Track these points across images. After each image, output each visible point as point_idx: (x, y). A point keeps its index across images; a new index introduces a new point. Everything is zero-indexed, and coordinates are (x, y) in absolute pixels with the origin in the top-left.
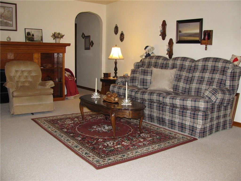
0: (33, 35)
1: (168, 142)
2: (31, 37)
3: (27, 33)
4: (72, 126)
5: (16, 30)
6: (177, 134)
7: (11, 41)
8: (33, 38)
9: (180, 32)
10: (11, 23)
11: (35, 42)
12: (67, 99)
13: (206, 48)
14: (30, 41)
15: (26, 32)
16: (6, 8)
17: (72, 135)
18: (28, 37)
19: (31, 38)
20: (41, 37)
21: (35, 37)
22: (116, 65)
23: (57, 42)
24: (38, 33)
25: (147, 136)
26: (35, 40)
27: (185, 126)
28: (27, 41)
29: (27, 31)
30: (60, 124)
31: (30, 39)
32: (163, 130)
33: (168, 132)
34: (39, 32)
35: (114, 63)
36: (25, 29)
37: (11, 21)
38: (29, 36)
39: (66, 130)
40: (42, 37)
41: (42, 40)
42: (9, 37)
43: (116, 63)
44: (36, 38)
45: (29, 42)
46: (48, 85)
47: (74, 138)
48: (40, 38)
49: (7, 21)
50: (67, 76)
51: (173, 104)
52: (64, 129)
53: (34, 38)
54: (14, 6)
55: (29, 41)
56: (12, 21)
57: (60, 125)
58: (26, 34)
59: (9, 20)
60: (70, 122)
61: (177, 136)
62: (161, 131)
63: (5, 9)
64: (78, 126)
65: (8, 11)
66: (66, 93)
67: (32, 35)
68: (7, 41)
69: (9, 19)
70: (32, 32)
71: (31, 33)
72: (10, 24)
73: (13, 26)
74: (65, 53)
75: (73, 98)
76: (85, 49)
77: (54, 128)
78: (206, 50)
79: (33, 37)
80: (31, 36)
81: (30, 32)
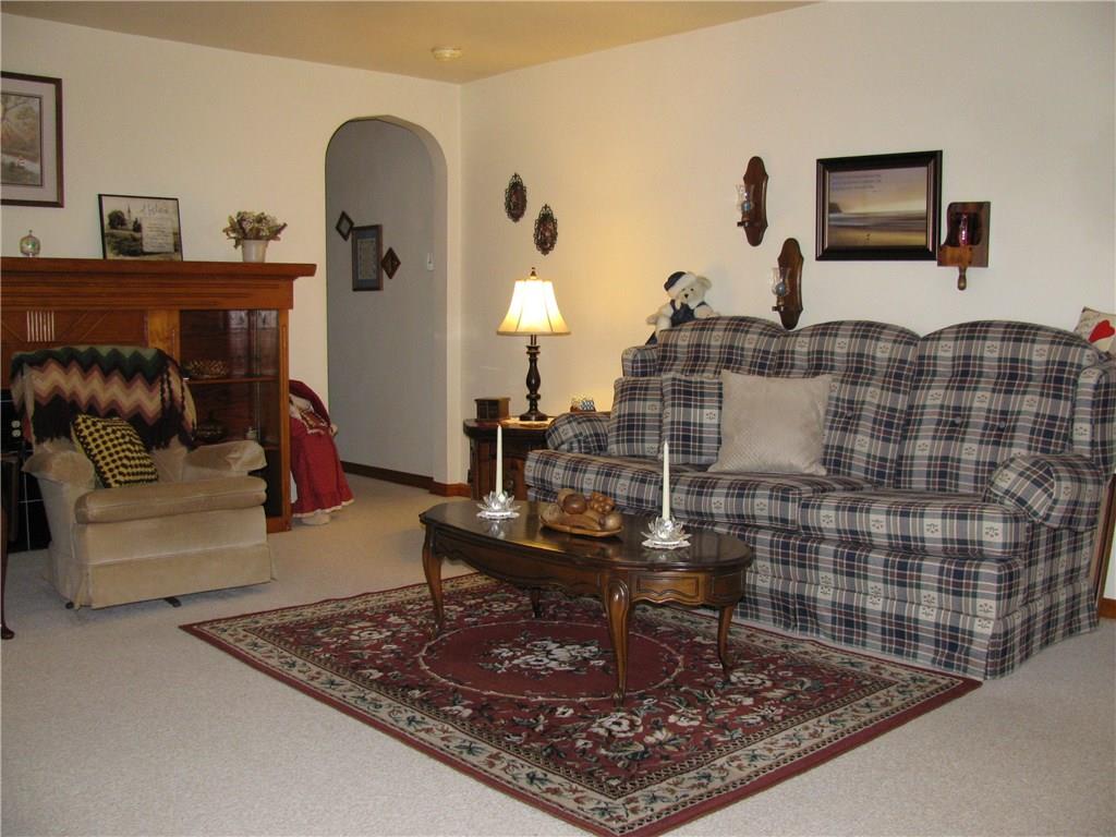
0: (138, 227)
1: (862, 702)
2: (127, 233)
3: (110, 216)
4: (393, 651)
5: (58, 204)
6: (883, 666)
7: (42, 255)
8: (135, 240)
9: (834, 208)
10: (34, 167)
11: (146, 258)
12: (300, 522)
13: (962, 279)
14: (125, 254)
15: (106, 213)
16: (13, 98)
17: (417, 693)
18: (113, 236)
19: (126, 239)
20: (175, 234)
21: (147, 233)
22: (533, 360)
23: (254, 258)
24: (157, 215)
25: (758, 681)
26: (146, 249)
27: (916, 629)
28: (111, 256)
29: (110, 206)
30: (333, 646)
31: (126, 243)
32: (814, 649)
33: (840, 660)
34: (166, 212)
35: (527, 350)
36: (100, 196)
37: (33, 159)
38: (120, 232)
39: (377, 675)
40: (177, 235)
41: (178, 247)
42: (30, 238)
43: (534, 351)
44: (152, 240)
45: (121, 257)
46: (240, 462)
47: (437, 707)
48: (171, 240)
49: (16, 161)
50: (298, 416)
51: (854, 532)
52: (365, 668)
53: (141, 238)
54: (52, 87)
55: (118, 254)
56: (39, 158)
57: (335, 650)
58: (106, 221)
59: (25, 157)
60: (376, 636)
61: (886, 676)
62: (806, 653)
63: (9, 105)
64: (423, 653)
65: (23, 115)
66: (294, 498)
67: (131, 226)
68: (21, 255)
69: (23, 149)
70: (135, 212)
71: (126, 217)
72: (28, 173)
73: (46, 184)
74: (292, 307)
75: (326, 519)
76: (355, 290)
77: (315, 669)
78: (962, 288)
79: (137, 235)
80: (127, 230)
81: (125, 211)
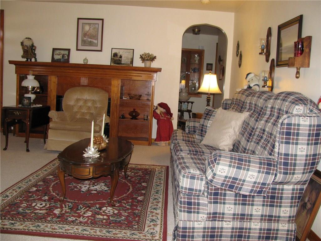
0: (121, 57)
2: (118, 58)
3: (114, 54)
5: (101, 51)
7: (88, 63)
8: (120, 60)
10: (95, 41)
11: (122, 65)
13: (298, 73)
14: (116, 64)
15: (113, 53)
16: (92, 25)
18: (113, 59)
19: (117, 60)
20: (131, 59)
21: (123, 59)
23: (148, 66)
24: (127, 54)
26: (122, 63)
28: (112, 64)
29: (114, 51)
31: (117, 61)
34: (130, 53)
36: (112, 49)
37: (96, 40)
38: (116, 58)
40: (132, 59)
41: (132, 62)
42: (86, 59)
44: (124, 60)
45: (115, 65)
48: (130, 60)
49: (91, 40)
53: (121, 60)
54: (101, 21)
55: (114, 64)
56: (97, 39)
58: (112, 55)
59: (94, 39)
63: (91, 26)
65: (94, 29)
67: (119, 57)
68: (83, 63)
69: (94, 37)
70: (121, 53)
71: (118, 54)
72: (94, 43)
73: (98, 45)
78: (297, 78)
79: (120, 59)
80: (118, 57)
81: (118, 52)
